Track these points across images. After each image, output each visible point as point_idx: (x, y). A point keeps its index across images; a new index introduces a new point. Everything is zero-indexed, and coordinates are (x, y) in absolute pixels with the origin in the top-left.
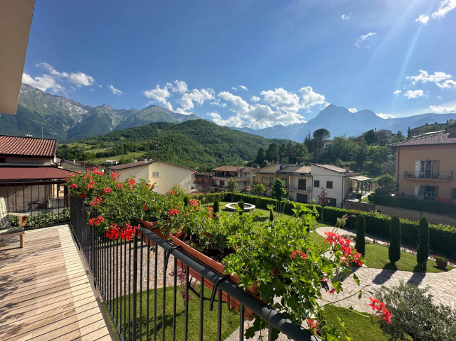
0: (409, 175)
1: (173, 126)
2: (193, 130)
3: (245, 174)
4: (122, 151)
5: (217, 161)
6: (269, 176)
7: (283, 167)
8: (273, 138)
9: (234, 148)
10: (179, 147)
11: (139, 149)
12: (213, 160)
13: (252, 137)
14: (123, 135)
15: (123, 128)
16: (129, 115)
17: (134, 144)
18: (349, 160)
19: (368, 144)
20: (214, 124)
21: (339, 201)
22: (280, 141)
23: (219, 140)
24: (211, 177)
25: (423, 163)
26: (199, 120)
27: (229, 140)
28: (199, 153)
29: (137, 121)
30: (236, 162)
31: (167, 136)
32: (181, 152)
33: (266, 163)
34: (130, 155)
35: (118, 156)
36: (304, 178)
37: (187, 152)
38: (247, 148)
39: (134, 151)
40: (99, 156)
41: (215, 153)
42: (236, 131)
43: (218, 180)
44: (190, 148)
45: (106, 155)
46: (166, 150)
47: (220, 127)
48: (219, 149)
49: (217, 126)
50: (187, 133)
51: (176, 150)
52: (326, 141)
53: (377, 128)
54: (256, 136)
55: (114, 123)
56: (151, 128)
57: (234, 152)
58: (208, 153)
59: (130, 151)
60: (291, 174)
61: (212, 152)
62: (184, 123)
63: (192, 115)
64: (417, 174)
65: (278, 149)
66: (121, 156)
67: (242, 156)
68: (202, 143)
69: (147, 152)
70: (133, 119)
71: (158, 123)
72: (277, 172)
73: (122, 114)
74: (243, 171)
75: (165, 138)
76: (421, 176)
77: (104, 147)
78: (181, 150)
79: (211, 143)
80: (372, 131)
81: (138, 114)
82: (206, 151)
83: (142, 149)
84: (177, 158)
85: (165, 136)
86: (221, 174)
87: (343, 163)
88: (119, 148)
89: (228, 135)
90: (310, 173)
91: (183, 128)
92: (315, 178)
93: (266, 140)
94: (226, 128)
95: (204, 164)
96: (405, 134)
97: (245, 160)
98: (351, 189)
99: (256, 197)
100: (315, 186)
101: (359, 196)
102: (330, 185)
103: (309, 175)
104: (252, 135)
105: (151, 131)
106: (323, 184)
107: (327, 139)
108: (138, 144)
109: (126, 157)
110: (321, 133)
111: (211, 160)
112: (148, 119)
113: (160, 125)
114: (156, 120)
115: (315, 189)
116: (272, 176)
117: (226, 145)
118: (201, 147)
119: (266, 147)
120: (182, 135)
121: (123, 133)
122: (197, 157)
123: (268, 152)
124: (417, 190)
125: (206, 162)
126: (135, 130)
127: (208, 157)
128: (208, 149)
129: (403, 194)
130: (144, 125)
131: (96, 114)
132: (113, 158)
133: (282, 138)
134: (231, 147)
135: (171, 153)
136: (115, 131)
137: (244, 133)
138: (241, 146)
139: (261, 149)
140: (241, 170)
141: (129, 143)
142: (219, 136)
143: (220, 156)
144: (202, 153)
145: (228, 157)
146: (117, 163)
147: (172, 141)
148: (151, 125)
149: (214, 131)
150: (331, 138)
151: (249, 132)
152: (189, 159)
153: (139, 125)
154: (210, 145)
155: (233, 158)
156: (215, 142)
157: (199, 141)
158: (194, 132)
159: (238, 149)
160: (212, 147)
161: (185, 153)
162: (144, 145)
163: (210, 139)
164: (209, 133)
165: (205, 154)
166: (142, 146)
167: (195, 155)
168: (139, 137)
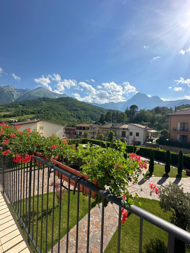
0: (175, 130)
1: (52, 100)
2: (64, 103)
3: (94, 128)
4: (20, 114)
5: (78, 121)
6: (106, 130)
7: (114, 125)
8: (108, 109)
9: (88, 114)
10: (56, 113)
11: (31, 113)
12: (76, 120)
13: (98, 108)
14: (21, 104)
15: (21, 100)
16: (25, 93)
17: (28, 110)
18: (147, 122)
19: (156, 114)
20: (76, 100)
21: (142, 143)
22: (112, 111)
23: (79, 109)
24: (74, 130)
25: (181, 123)
26: (68, 98)
27: (85, 109)
28: (67, 116)
29: (30, 96)
30: (89, 122)
31: (48, 106)
32: (57, 115)
33: (105, 122)
34: (25, 116)
35: (18, 117)
36: (125, 131)
37: (60, 115)
38: (94, 114)
39: (28, 114)
40: (5, 116)
41: (77, 117)
42: (89, 105)
43: (78, 132)
44: (62, 113)
45: (10, 116)
46: (48, 114)
47: (80, 102)
48: (79, 114)
49: (78, 101)
50: (60, 104)
51: (54, 114)
52: (136, 111)
53: (161, 105)
54: (100, 107)
55: (15, 97)
56: (39, 101)
57: (87, 116)
58: (73, 116)
59: (26, 114)
60: (118, 128)
61: (75, 115)
62: (59, 99)
63: (64, 94)
64: (179, 129)
65: (111, 115)
66: (19, 117)
67: (92, 119)
68: (69, 110)
69: (36, 115)
70: (27, 95)
71: (43, 98)
72: (111, 128)
73: (20, 92)
74: (93, 127)
75: (47, 107)
76: (180, 130)
77: (9, 111)
78: (57, 114)
79: (75, 110)
80: (158, 107)
81: (31, 92)
82: (71, 115)
83: (33, 113)
84: (54, 119)
85: (47, 106)
86: (80, 128)
87: (144, 123)
88: (18, 112)
89: (84, 106)
90: (128, 128)
91: (58, 102)
92: (131, 131)
93: (105, 110)
94: (83, 103)
96: (174, 109)
97: (94, 120)
98: (148, 137)
99: (99, 141)
100: (130, 135)
101: (152, 140)
102: (137, 134)
103: (127, 129)
104: (97, 107)
105: (39, 103)
106: (134, 134)
107: (137, 110)
108: (30, 110)
109: (22, 118)
110: (134, 107)
111: (75, 120)
112: (37, 95)
113: (45, 99)
114: (42, 96)
115: (130, 137)
116: (108, 129)
117: (83, 112)
118: (69, 113)
119: (105, 114)
120: (58, 105)
121: (21, 103)
122: (67, 118)
123: (106, 116)
124: (178, 137)
125: (71, 121)
126: (29, 102)
127: (72, 119)
128: (73, 114)
129: (172, 139)
130: (35, 99)
131: (4, 91)
132: (14, 118)
133: (113, 109)
134: (86, 113)
135: (51, 116)
136: (16, 102)
137: (93, 106)
138: (91, 113)
139: (102, 115)
140: (91, 126)
141: (24, 109)
142: (79, 107)
143: (79, 118)
144: (69, 116)
145: (84, 118)
146: (17, 121)
147: (52, 109)
148: (39, 99)
149: (76, 104)
150: (139, 110)
151: (96, 105)
152: (61, 120)
153: (31, 99)
154: (74, 112)
155: (87, 120)
156: (77, 110)
157: (68, 110)
158: (65, 104)
159: (90, 114)
160: (75, 113)
161: (59, 116)
162: (34, 111)
163: (74, 108)
164: (73, 105)
165: (71, 116)
166: (33, 111)
167: (65, 117)
168: (31, 106)
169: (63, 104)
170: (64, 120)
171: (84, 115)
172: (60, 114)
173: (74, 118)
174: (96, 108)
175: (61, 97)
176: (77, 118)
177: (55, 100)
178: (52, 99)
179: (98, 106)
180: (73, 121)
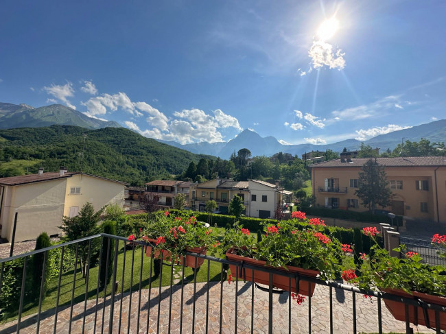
1: (86, 132)
2: (113, 139)
3: (183, 188)
4: (1, 156)
5: (141, 174)
6: (209, 191)
7: (222, 182)
9: (161, 162)
10: (93, 157)
11: (31, 156)
12: (136, 172)
14: (3, 136)
15: (6, 126)
16: (16, 112)
17: (22, 149)
18: (267, 176)
20: (138, 135)
23: (144, 151)
25: (329, 180)
26: (121, 129)
27: (155, 153)
28: (119, 165)
29: (30, 120)
30: (162, 176)
31: (77, 142)
32: (96, 162)
34: (14, 163)
36: (242, 193)
37: (104, 162)
38: (173, 161)
39: (22, 158)
41: (138, 166)
42: (163, 144)
44: (107, 158)
46: (74, 158)
47: (145, 138)
48: (143, 161)
49: (142, 136)
50: (104, 141)
51: (88, 159)
54: (183, 150)
56: (53, 131)
57: (160, 164)
58: (131, 165)
59: (16, 157)
60: (231, 189)
61: (136, 163)
62: (101, 130)
63: (113, 122)
64: (326, 189)
65: (207, 164)
67: (168, 170)
68: (123, 154)
69: (44, 161)
70: (24, 117)
71: (64, 126)
72: (217, 187)
73: (4, 109)
74: (181, 186)
75: (74, 145)
76: (329, 191)
78: (95, 160)
79: (134, 154)
81: (33, 111)
82: (127, 163)
83: (36, 157)
84: (89, 169)
85: (73, 142)
86: (155, 188)
87: (264, 179)
89: (153, 147)
90: (247, 188)
91: (99, 135)
92: (253, 193)
93: (194, 154)
94: (151, 140)
95: (125, 177)
97: (172, 174)
100: (252, 200)
102: (264, 199)
104: (179, 149)
105: (53, 135)
108: (29, 150)
110: (244, 152)
111: (134, 172)
112: (50, 120)
113: (67, 129)
114: (61, 121)
115: (253, 203)
116: (212, 191)
117: (152, 158)
118: (122, 158)
120: (97, 142)
121: (4, 133)
123: (198, 166)
124: (327, 201)
125: (127, 175)
126: (26, 131)
127: (129, 170)
128: (130, 160)
130: (42, 126)
134: (157, 160)
135: (81, 163)
137: (171, 147)
138: (168, 159)
139: (192, 164)
140: (178, 185)
141: (14, 147)
142: (144, 148)
143: (144, 168)
144: (123, 165)
145: (153, 170)
148: (53, 127)
149: (139, 143)
152: (105, 171)
153: (33, 125)
154: (132, 156)
155: (159, 172)
156: (139, 154)
157: (120, 152)
158: (113, 141)
159: (164, 162)
160: (135, 158)
161: (101, 164)
162: (40, 151)
163: (134, 150)
164: (132, 144)
165: (126, 165)
166: (37, 152)
167: (113, 166)
168: (32, 140)
169: (109, 141)
170: (110, 172)
171: (154, 163)
172: (103, 160)
173: (133, 167)
174: (176, 152)
175: (107, 128)
176: (138, 169)
177: (92, 131)
178: (84, 129)
179: (181, 148)
180: (132, 174)
